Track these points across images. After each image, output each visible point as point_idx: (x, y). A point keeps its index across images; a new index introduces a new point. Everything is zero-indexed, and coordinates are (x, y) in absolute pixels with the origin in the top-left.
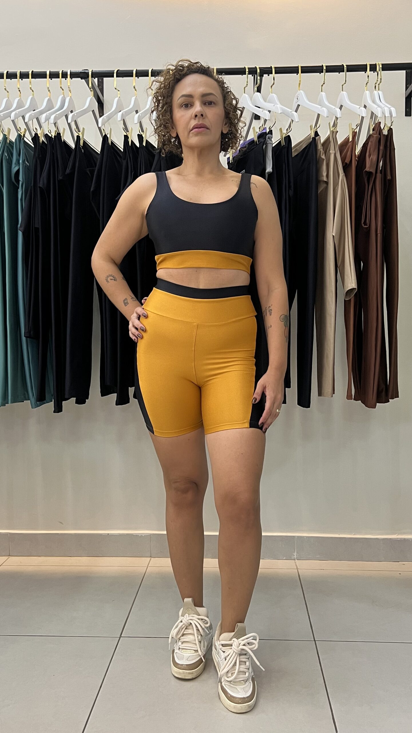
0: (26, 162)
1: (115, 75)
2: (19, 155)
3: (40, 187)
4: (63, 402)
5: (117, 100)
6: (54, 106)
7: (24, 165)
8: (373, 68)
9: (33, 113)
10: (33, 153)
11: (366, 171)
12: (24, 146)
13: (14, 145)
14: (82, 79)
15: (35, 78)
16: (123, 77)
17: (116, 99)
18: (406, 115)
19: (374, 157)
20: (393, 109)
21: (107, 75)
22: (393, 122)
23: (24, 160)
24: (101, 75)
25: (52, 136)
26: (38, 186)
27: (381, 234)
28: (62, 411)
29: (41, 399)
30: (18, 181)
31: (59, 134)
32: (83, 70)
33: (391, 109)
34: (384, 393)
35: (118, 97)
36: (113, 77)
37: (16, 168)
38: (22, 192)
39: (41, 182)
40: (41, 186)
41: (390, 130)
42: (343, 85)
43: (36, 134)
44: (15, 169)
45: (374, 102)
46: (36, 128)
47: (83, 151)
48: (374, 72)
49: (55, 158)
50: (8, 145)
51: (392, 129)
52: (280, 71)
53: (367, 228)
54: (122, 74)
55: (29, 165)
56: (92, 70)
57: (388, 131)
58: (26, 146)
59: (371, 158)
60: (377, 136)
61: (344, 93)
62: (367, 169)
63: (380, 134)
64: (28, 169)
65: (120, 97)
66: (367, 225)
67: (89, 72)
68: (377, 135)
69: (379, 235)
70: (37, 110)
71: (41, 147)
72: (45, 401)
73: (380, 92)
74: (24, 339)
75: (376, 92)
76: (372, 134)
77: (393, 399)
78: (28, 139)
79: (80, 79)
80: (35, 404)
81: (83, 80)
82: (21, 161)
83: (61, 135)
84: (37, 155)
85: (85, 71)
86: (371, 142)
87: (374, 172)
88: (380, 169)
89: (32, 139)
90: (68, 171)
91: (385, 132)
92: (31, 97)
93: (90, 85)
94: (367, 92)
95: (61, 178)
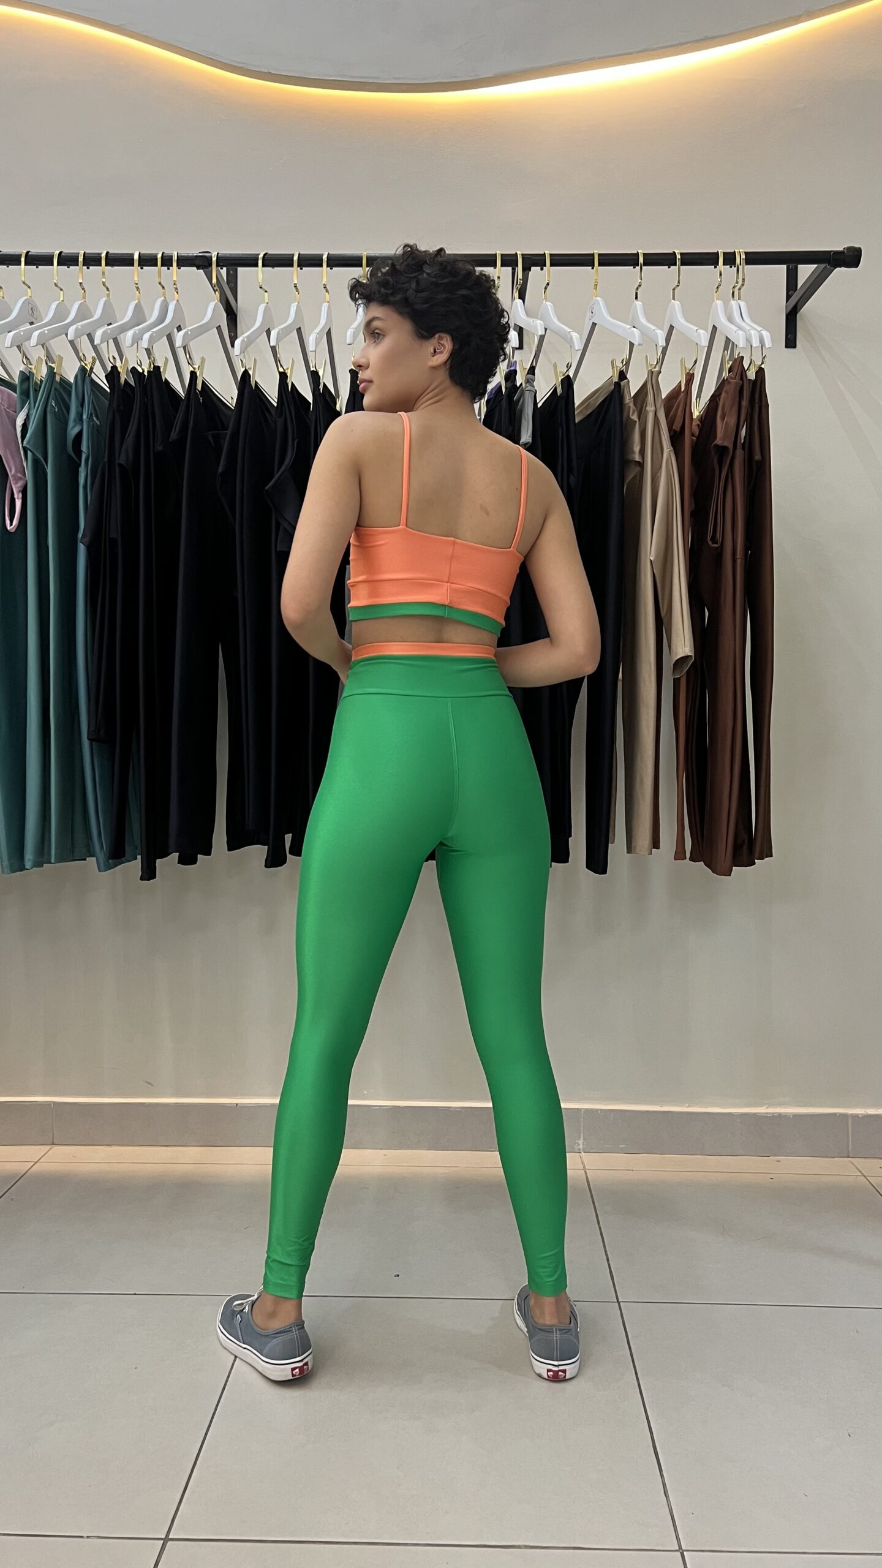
0: (95, 418)
1: (260, 262)
2: (82, 405)
3: (120, 465)
4: (157, 860)
5: (264, 308)
6: (147, 317)
7: (91, 423)
8: (730, 259)
9: (108, 329)
10: (107, 402)
11: (716, 445)
12: (92, 390)
13: (71, 387)
14: (198, 269)
15: (112, 265)
16: (273, 266)
17: (262, 307)
18: (786, 347)
19: (732, 420)
20: (765, 334)
21: (246, 262)
22: (764, 357)
23: (91, 414)
24: (232, 263)
25: (143, 371)
26: (117, 462)
27: (742, 559)
28: (155, 877)
29: (117, 855)
30: (78, 452)
31: (157, 368)
32: (200, 253)
33: (762, 334)
34: (745, 847)
35: (264, 303)
36: (257, 265)
37: (77, 430)
38: (85, 470)
39: (123, 455)
40: (122, 462)
41: (760, 372)
42: (674, 289)
43: (114, 368)
44: (73, 431)
45: (730, 320)
46: (114, 358)
47: (201, 401)
48: (731, 267)
49: (150, 411)
50: (58, 387)
51: (763, 369)
52: (560, 261)
53: (718, 548)
54: (271, 261)
55: (99, 424)
56: (218, 254)
57: (756, 373)
58: (93, 388)
59: (726, 422)
60: (736, 383)
61: (676, 303)
62: (719, 441)
63: (742, 379)
64: (98, 431)
65: (267, 303)
66: (717, 543)
67: (211, 257)
68: (738, 380)
69: (739, 561)
70: (115, 323)
71: (123, 390)
72: (123, 859)
73: (742, 304)
74: (86, 743)
75: (733, 302)
76: (727, 379)
77: (763, 859)
78: (100, 376)
79: (195, 268)
80: (104, 863)
81: (202, 271)
82: (85, 417)
83: (161, 370)
84: (115, 406)
85: (205, 254)
86: (727, 392)
87: (731, 447)
88: (742, 442)
89: (106, 377)
90: (174, 436)
91: (751, 375)
92: (104, 299)
93: (214, 281)
94: (719, 302)
95: (160, 448)
